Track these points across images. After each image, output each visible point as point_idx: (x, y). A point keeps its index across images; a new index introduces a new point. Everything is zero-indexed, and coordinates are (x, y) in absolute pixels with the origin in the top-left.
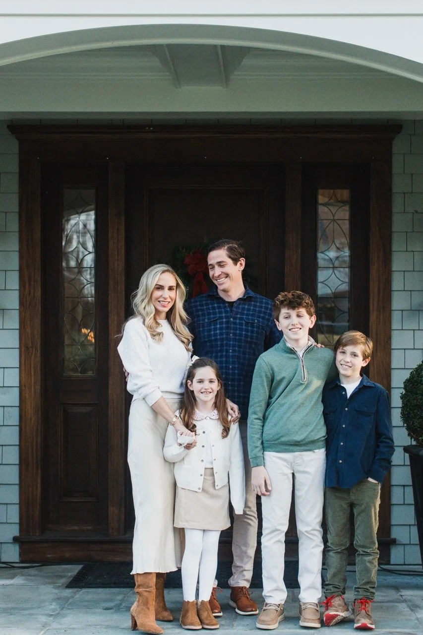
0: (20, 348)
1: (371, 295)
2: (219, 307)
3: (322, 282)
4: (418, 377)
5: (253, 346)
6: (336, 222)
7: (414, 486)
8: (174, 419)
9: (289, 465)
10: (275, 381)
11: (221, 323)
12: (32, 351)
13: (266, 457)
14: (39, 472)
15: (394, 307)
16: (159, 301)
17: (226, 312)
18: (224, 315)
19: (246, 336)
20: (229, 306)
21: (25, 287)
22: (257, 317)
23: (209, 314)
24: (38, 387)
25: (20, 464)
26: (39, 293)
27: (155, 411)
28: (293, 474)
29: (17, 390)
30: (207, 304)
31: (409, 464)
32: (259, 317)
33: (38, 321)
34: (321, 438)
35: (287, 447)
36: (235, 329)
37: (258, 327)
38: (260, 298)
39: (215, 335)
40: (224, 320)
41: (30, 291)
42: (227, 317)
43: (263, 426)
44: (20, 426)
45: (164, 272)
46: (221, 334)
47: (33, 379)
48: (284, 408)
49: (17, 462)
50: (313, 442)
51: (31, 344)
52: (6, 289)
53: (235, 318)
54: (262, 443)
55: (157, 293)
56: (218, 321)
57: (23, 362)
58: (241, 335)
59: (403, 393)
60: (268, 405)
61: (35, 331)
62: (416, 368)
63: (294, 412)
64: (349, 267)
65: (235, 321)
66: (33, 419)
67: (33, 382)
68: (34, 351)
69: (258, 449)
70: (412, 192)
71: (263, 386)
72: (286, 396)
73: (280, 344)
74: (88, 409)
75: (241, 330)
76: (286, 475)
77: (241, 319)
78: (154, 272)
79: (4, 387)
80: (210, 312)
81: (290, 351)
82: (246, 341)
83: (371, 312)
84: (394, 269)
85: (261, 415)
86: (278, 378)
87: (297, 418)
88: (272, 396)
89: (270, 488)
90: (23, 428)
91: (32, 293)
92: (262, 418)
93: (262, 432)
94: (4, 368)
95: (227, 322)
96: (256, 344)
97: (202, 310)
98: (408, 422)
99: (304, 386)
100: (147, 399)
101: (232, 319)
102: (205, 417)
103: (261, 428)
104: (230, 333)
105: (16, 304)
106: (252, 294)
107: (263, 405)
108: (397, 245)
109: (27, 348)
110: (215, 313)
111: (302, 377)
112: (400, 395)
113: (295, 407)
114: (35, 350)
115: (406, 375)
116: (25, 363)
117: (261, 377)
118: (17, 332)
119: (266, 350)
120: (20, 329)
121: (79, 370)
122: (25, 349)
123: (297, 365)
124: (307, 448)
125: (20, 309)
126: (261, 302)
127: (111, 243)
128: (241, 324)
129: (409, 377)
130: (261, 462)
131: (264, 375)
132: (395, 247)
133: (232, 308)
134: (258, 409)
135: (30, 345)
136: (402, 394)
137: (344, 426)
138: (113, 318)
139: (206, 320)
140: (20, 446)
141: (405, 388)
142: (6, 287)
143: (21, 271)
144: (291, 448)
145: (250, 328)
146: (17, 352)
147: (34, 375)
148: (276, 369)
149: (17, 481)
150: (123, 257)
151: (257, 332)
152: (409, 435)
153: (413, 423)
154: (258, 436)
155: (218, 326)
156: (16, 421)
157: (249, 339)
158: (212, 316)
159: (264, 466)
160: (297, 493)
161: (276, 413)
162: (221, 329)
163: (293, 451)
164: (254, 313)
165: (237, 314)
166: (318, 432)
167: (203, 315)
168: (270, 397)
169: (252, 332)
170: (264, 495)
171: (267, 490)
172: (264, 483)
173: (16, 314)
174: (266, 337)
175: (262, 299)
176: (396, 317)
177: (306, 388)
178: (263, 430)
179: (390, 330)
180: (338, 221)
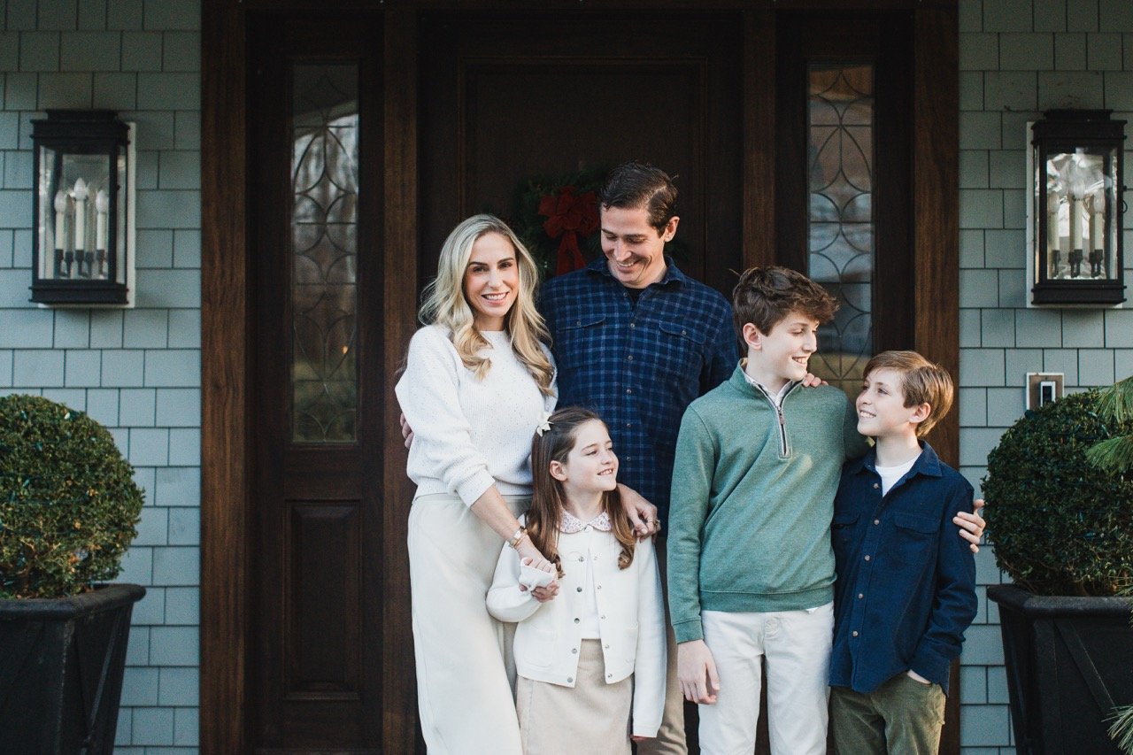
0: (203, 389)
1: (919, 278)
2: (608, 299)
3: (818, 253)
4: (1018, 445)
5: (676, 384)
6: (846, 131)
7: (1008, 664)
8: (518, 535)
9: (753, 640)
10: (722, 458)
11: (610, 332)
12: (228, 393)
13: (708, 624)
14: (241, 642)
15: (964, 303)
16: (484, 296)
17: (622, 309)
18: (617, 315)
19: (662, 362)
20: (628, 297)
21: (212, 262)
22: (686, 325)
23: (586, 311)
24: (239, 467)
25: (202, 626)
26: (241, 275)
27: (477, 515)
28: (763, 657)
29: (195, 475)
30: (583, 291)
31: (998, 621)
32: (692, 325)
33: (239, 332)
34: (821, 581)
35: (748, 602)
36: (639, 346)
37: (688, 345)
38: (696, 287)
39: (596, 355)
40: (617, 326)
41: (223, 273)
42: (623, 321)
43: (700, 555)
44: (203, 547)
45: (482, 234)
46: (609, 354)
47: (228, 451)
48: (742, 517)
49: (196, 621)
50: (805, 591)
51: (224, 380)
52: (175, 266)
53: (639, 324)
54: (699, 592)
55: (477, 281)
56: (604, 327)
57: (208, 416)
58: (650, 359)
59: (987, 479)
60: (709, 509)
61: (234, 354)
62: (1013, 427)
63: (765, 524)
64: (872, 222)
65: (639, 329)
66: (227, 533)
67: (228, 456)
68: (231, 392)
69: (691, 604)
70: (999, 70)
71: (697, 469)
72: (747, 489)
73: (733, 380)
74: (344, 511)
75: (651, 347)
76: (746, 660)
77: (653, 326)
78: (462, 237)
79: (169, 467)
80: (588, 308)
81: (753, 393)
82: (660, 373)
83: (918, 312)
84: (963, 224)
85: (693, 531)
86: (727, 451)
87: (772, 537)
88: (717, 490)
89: (716, 686)
90: (208, 551)
91: (228, 273)
92: (697, 538)
93: (699, 569)
94: (169, 428)
95: (624, 331)
96: (681, 379)
97: (573, 302)
98: (999, 539)
99: (783, 468)
100: (461, 493)
101: (633, 325)
102: (584, 525)
103: (696, 559)
104: (628, 353)
105: (195, 299)
106: (680, 276)
107: (698, 507)
108: (970, 176)
109: (217, 387)
110: (598, 311)
111: (780, 450)
112: (982, 482)
113: (765, 514)
114: (234, 390)
115: (994, 440)
116: (213, 419)
117: (692, 450)
118: (197, 354)
119: (702, 393)
120: (203, 349)
121: (324, 433)
122: (212, 388)
123: (770, 424)
124: (793, 604)
125: (202, 309)
126: (699, 296)
127: (389, 173)
128: (652, 337)
129: (998, 446)
130: (696, 632)
131: (698, 445)
132: (966, 180)
133: (635, 303)
134: (688, 517)
135: (223, 382)
136: (984, 479)
137: (867, 558)
138: (392, 325)
139: (579, 324)
140: (202, 587)
141: (991, 467)
142: (176, 261)
143: (205, 230)
144: (758, 602)
145: (670, 346)
146: (195, 396)
147: (232, 444)
148: (723, 433)
149: (195, 660)
150: (414, 200)
151: (686, 356)
152: (999, 564)
153: (1009, 541)
154: (690, 576)
155: (604, 337)
156: (195, 538)
157: (667, 369)
158: (592, 316)
159: (704, 640)
160: (773, 698)
161: (725, 526)
162: (609, 343)
163: (761, 610)
164: (681, 315)
165: (645, 314)
166: (817, 567)
167: (574, 313)
168: (713, 493)
169: (675, 353)
170: (703, 702)
171: (711, 691)
172: (705, 677)
173: (195, 318)
174: (704, 368)
175: (702, 289)
176: (968, 322)
177: (789, 471)
178: (700, 563)
179: (957, 348)
180: (848, 129)
